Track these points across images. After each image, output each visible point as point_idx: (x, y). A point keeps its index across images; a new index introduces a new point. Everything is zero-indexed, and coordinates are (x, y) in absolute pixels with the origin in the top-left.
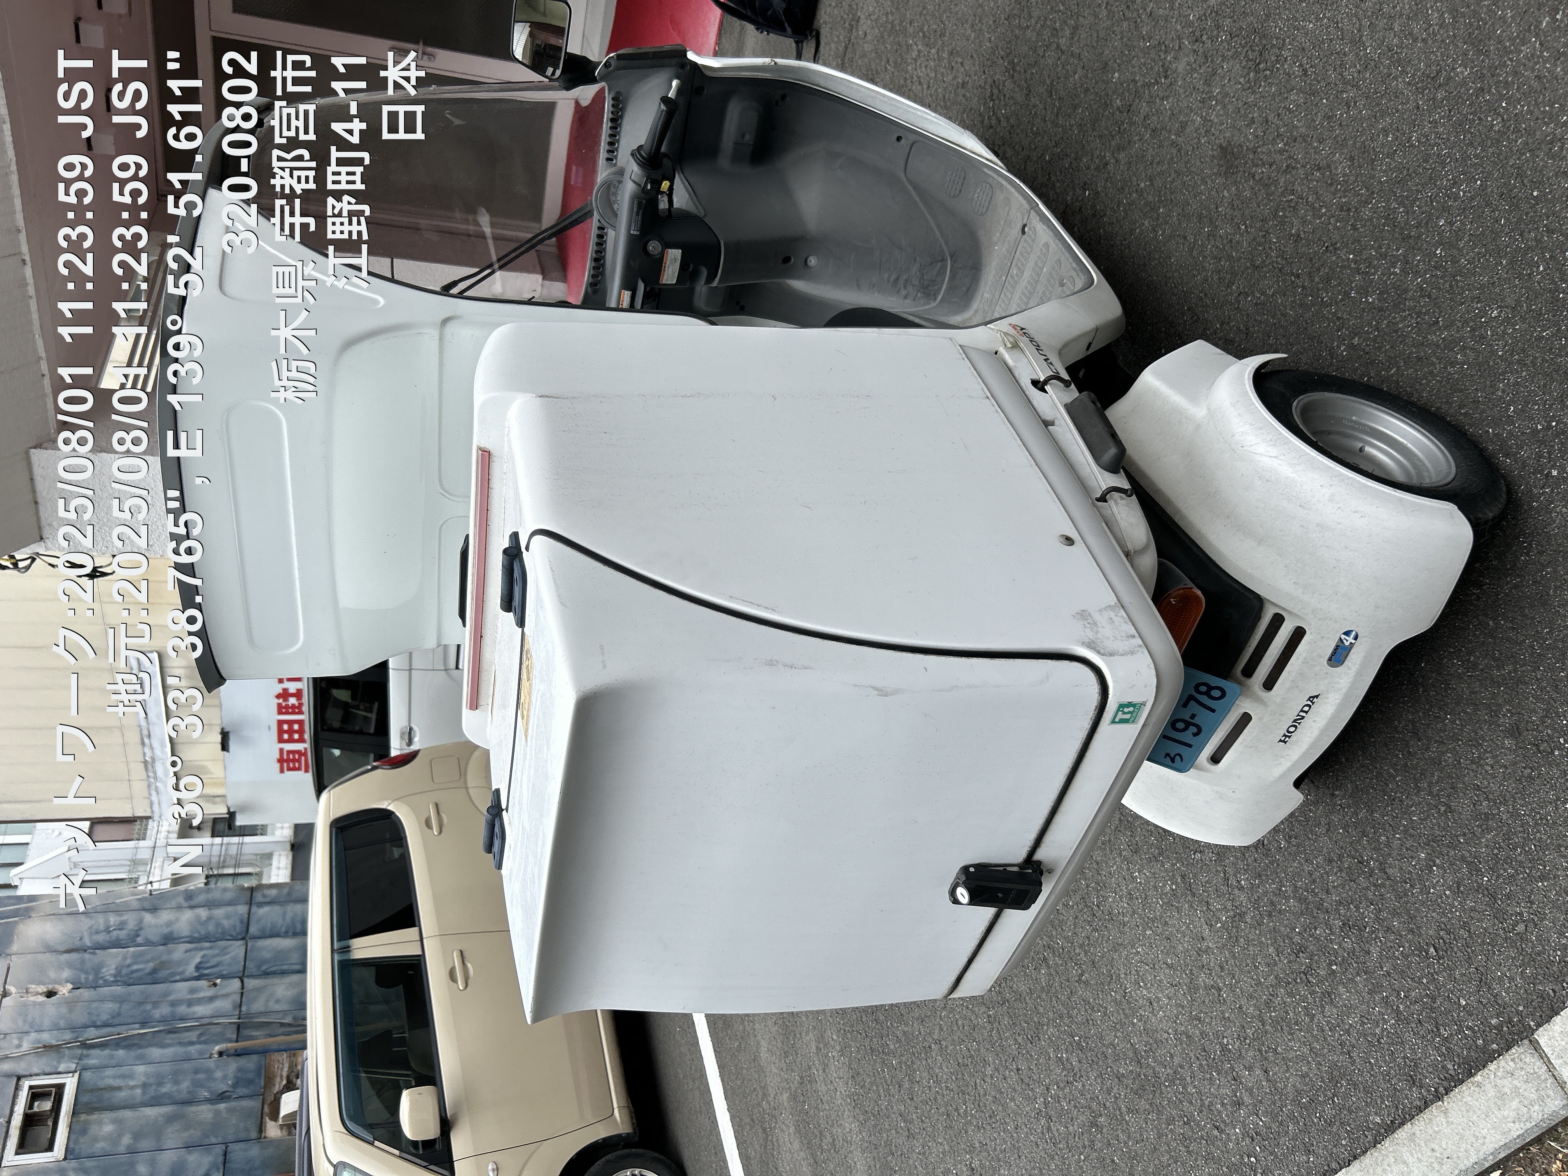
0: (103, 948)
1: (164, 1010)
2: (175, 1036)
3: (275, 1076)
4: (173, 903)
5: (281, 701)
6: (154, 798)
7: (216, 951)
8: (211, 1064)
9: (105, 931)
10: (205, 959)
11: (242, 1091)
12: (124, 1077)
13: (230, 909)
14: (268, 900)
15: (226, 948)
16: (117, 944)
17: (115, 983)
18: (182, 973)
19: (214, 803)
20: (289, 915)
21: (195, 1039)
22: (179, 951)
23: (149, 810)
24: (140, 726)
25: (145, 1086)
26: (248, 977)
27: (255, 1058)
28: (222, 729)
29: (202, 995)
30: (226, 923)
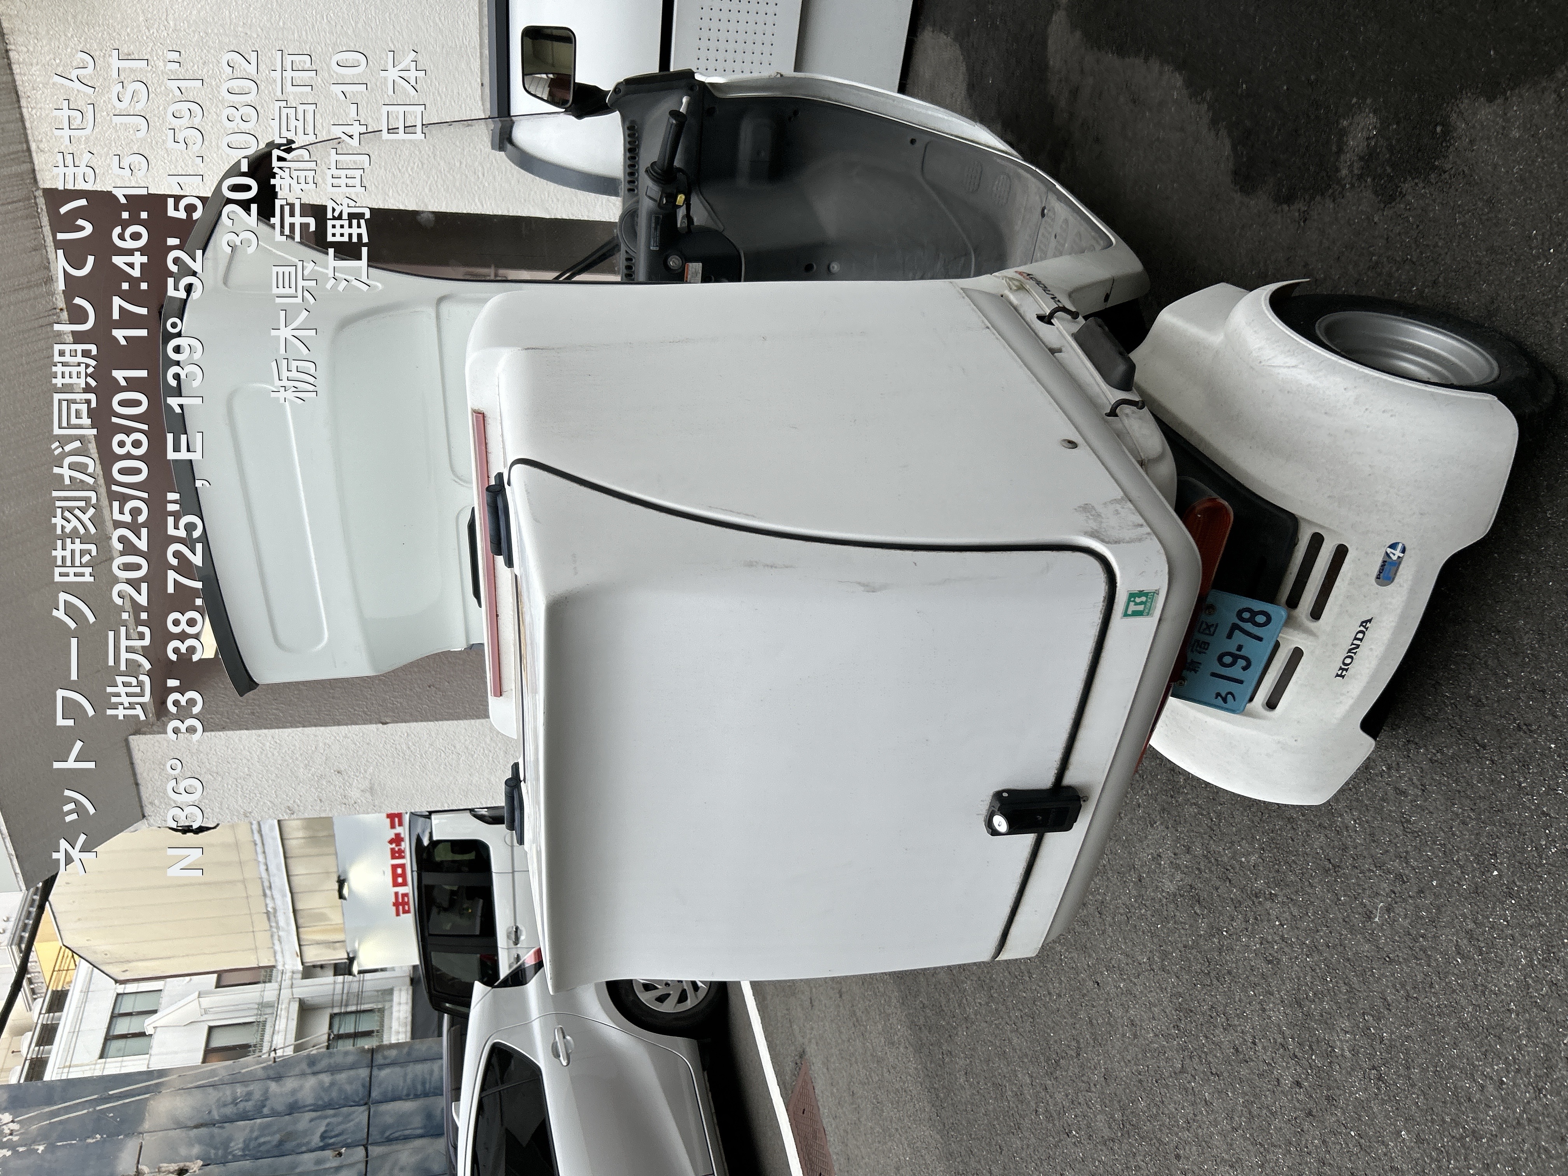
0: (232, 1121)
4: (297, 1071)
5: (394, 846)
6: (277, 947)
7: (340, 1119)
9: (232, 1103)
10: (329, 1128)
13: (352, 1073)
14: (388, 1061)
15: (350, 1114)
16: (244, 1116)
17: (244, 1157)
18: (308, 1143)
19: (335, 949)
20: (410, 1076)
22: (304, 1120)
23: (273, 959)
24: (261, 878)
26: (372, 1144)
28: (339, 877)
29: (327, 1166)
30: (349, 1088)
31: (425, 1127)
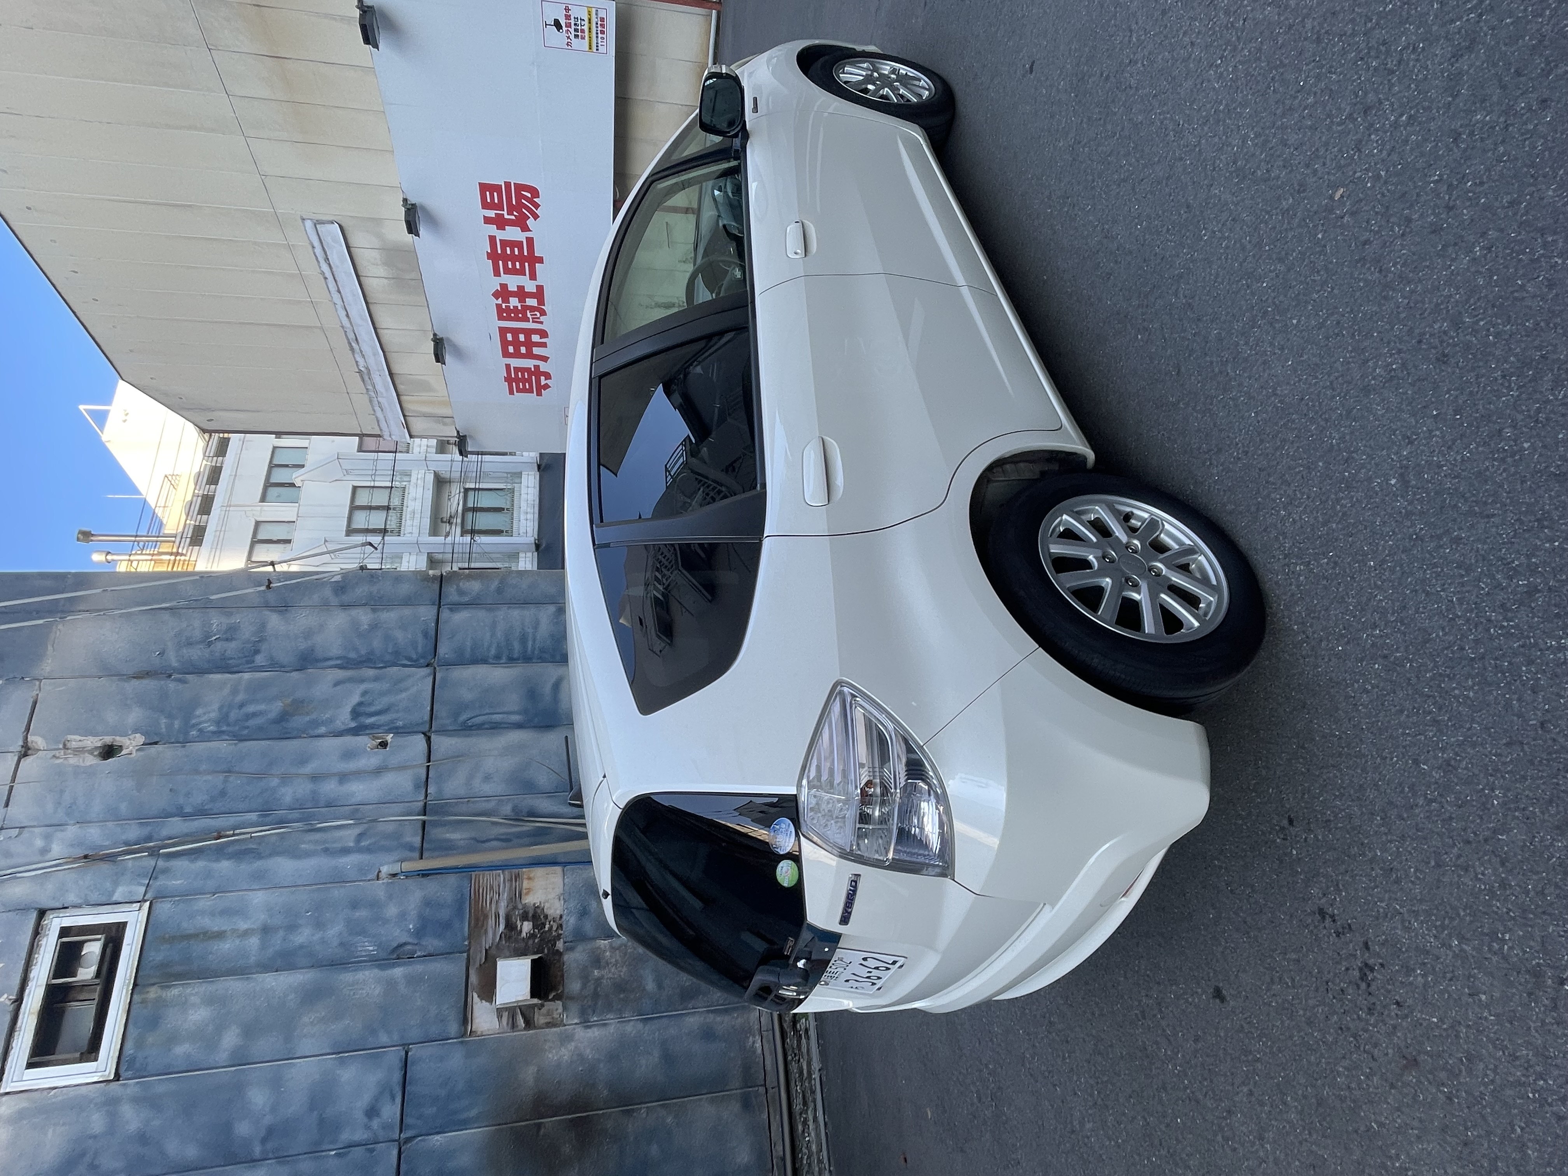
0: (201, 672)
1: (301, 789)
2: (317, 836)
3: (486, 917)
4: (318, 599)
5: (500, 301)
7: (385, 686)
8: (379, 889)
9: (203, 641)
10: (367, 698)
11: (432, 943)
12: (227, 912)
13: (407, 611)
14: (466, 599)
15: (402, 680)
16: (223, 666)
17: (218, 734)
18: (331, 721)
20: (501, 627)
21: (351, 844)
22: (325, 682)
24: (343, 327)
25: (266, 930)
26: (437, 732)
27: (452, 880)
28: (435, 335)
29: (362, 762)
30: (400, 636)
31: (524, 712)
